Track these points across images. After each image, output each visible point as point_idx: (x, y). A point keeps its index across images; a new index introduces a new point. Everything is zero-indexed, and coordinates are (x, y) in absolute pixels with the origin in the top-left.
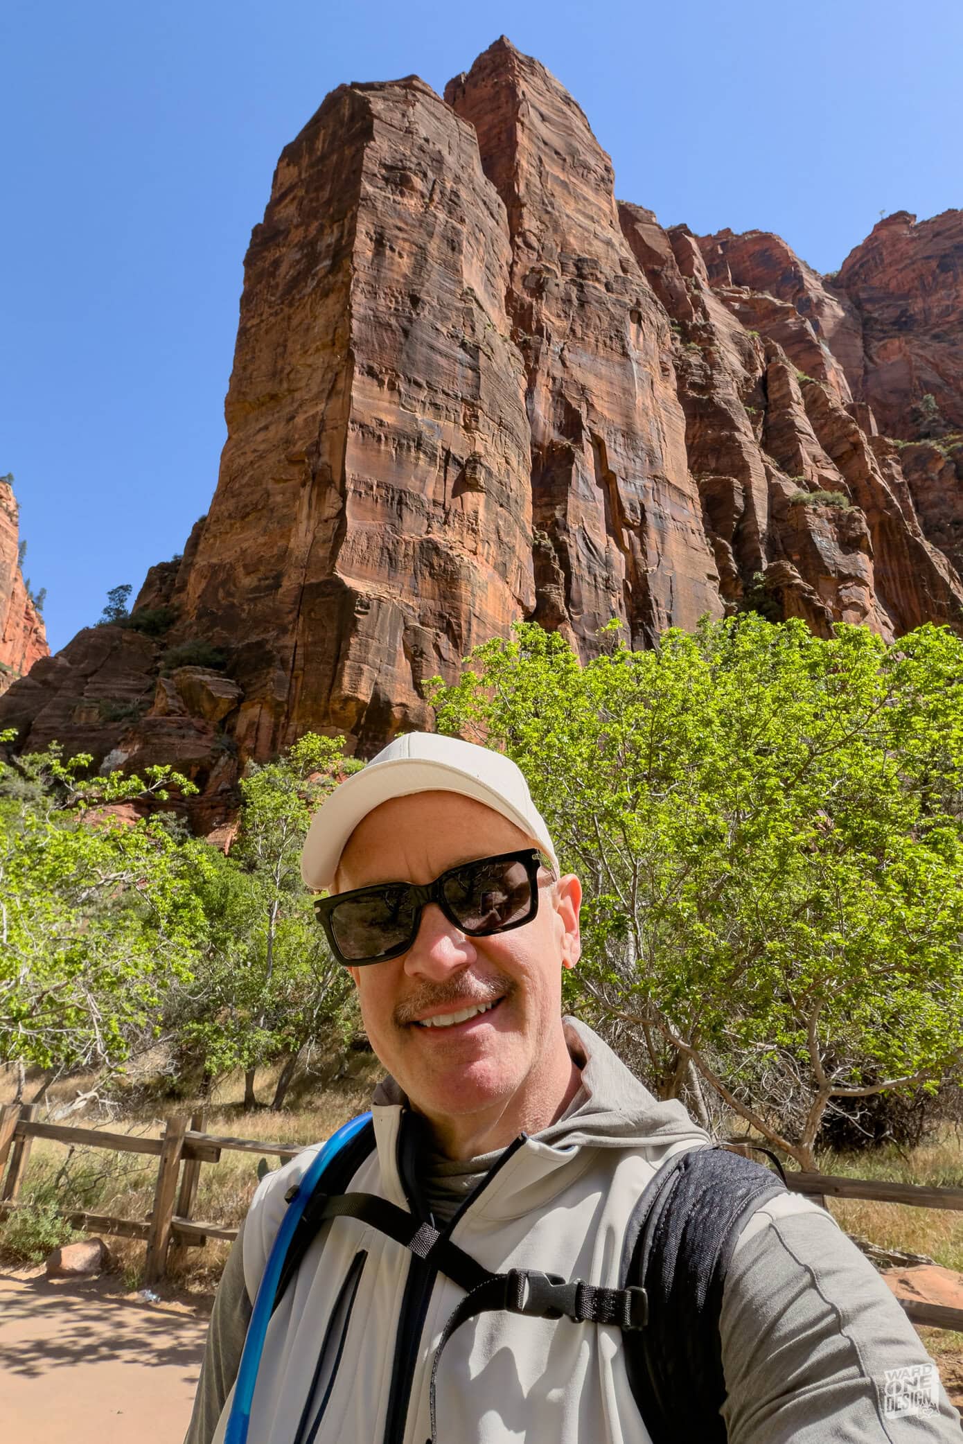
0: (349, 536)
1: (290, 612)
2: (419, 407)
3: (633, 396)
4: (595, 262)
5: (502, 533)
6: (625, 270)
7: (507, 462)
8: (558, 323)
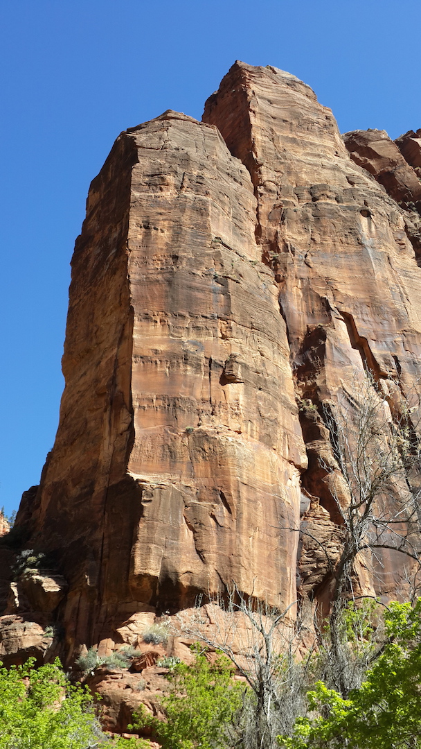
0: (137, 442)
1: (100, 511)
2: (184, 333)
3: (372, 274)
4: (324, 186)
5: (262, 411)
6: (352, 183)
7: (262, 355)
8: (299, 238)
